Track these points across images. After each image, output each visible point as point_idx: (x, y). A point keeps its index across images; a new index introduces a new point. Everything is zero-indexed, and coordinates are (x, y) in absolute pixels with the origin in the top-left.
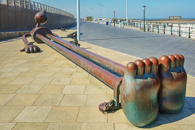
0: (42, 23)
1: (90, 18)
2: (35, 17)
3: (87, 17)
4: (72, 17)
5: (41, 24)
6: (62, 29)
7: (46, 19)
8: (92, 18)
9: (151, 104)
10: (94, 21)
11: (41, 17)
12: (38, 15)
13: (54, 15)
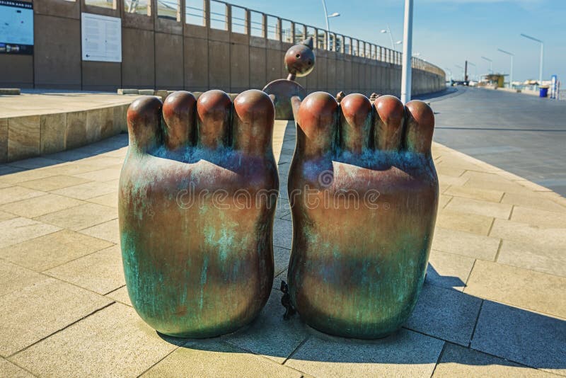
0: (301, 72)
1: (498, 79)
2: (286, 58)
3: (488, 74)
4: (432, 74)
5: (299, 75)
6: (375, 95)
7: (311, 63)
8: (505, 78)
9: (203, 261)
10: (508, 89)
11: (298, 56)
12: (291, 53)
13: (372, 63)
